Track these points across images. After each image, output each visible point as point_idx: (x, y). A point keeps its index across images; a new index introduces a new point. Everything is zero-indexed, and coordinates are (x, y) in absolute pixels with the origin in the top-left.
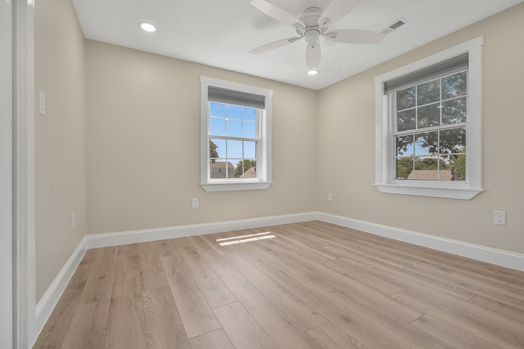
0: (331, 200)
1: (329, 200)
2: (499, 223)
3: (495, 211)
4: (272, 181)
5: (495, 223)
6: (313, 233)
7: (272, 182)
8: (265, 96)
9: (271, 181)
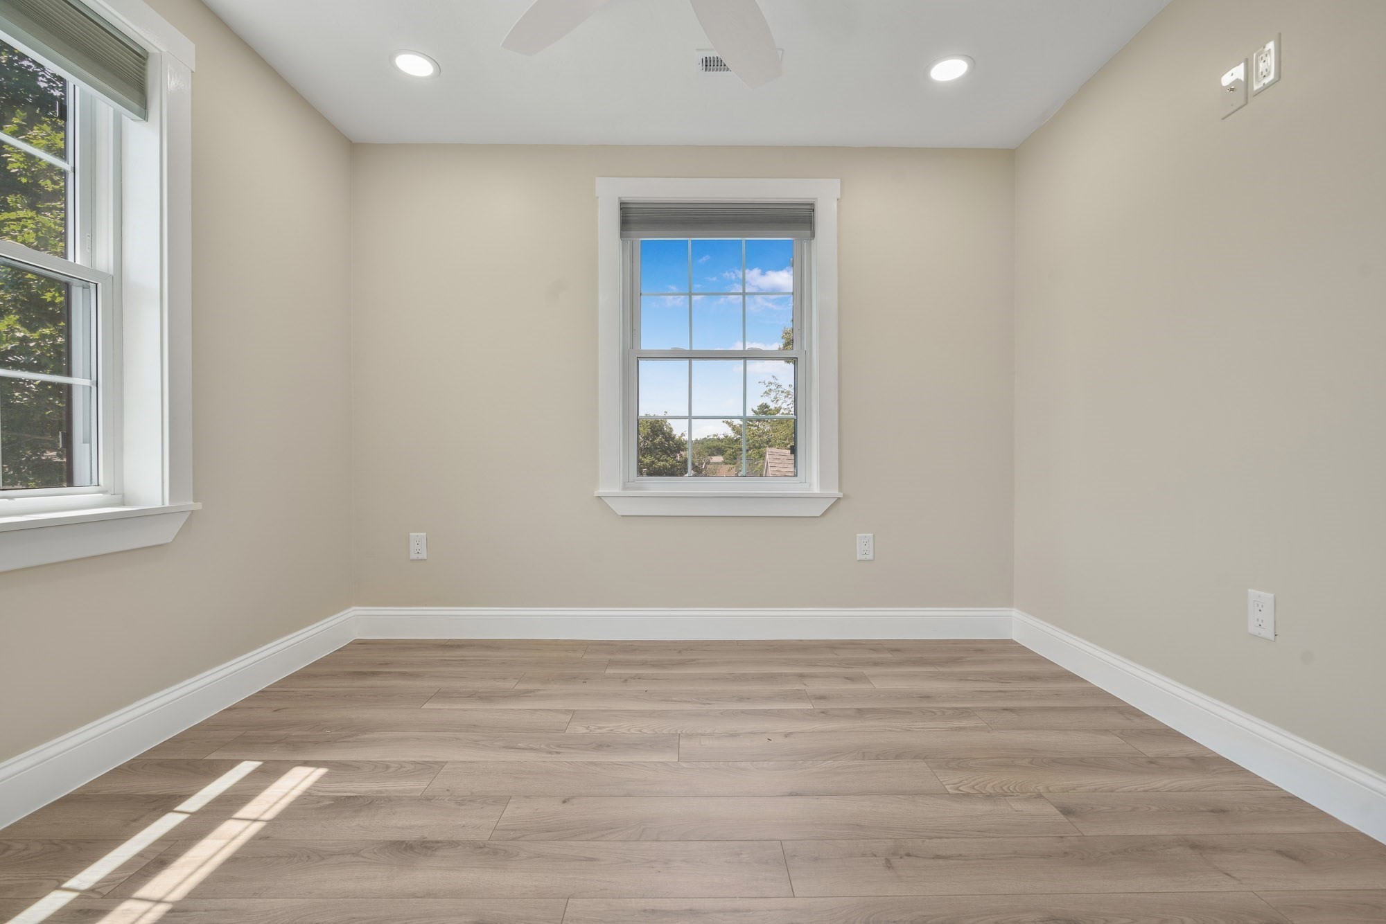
0: (424, 556)
1: (413, 556)
2: (864, 557)
3: (859, 535)
4: (195, 501)
5: (858, 559)
6: (441, 695)
7: (198, 506)
8: (150, 49)
9: (192, 503)
